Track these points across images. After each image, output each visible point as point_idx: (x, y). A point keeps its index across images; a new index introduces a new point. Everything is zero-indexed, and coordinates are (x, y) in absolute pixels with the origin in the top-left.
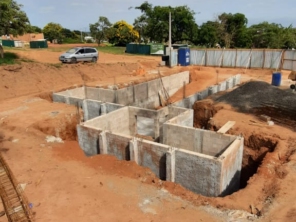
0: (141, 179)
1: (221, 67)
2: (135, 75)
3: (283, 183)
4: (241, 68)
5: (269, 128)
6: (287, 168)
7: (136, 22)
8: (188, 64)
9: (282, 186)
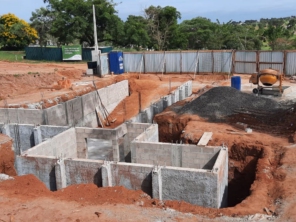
0: (138, 203)
1: (165, 73)
2: (58, 88)
3: (285, 185)
4: (188, 73)
5: (249, 135)
6: (284, 171)
7: (34, 16)
8: (122, 71)
9: (285, 188)
